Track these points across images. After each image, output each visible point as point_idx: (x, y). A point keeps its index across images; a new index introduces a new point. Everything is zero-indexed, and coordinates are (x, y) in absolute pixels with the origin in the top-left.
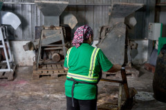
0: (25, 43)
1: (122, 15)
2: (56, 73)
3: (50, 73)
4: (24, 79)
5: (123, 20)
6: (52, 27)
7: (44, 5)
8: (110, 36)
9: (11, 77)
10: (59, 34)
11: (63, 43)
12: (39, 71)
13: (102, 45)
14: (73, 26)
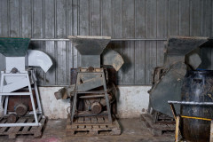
0: (57, 89)
1: (181, 52)
2: (96, 129)
3: (88, 128)
4: (55, 136)
5: (182, 58)
6: (91, 69)
7: (81, 41)
8: (165, 79)
9: (38, 133)
10: (99, 78)
11: (106, 90)
12: (74, 126)
13: (156, 92)
14: (117, 68)
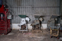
0: (30, 24)
6: (37, 21)
8: (51, 23)
10: (38, 22)
11: (39, 24)
12: (34, 31)
13: (49, 25)
14: (41, 21)
